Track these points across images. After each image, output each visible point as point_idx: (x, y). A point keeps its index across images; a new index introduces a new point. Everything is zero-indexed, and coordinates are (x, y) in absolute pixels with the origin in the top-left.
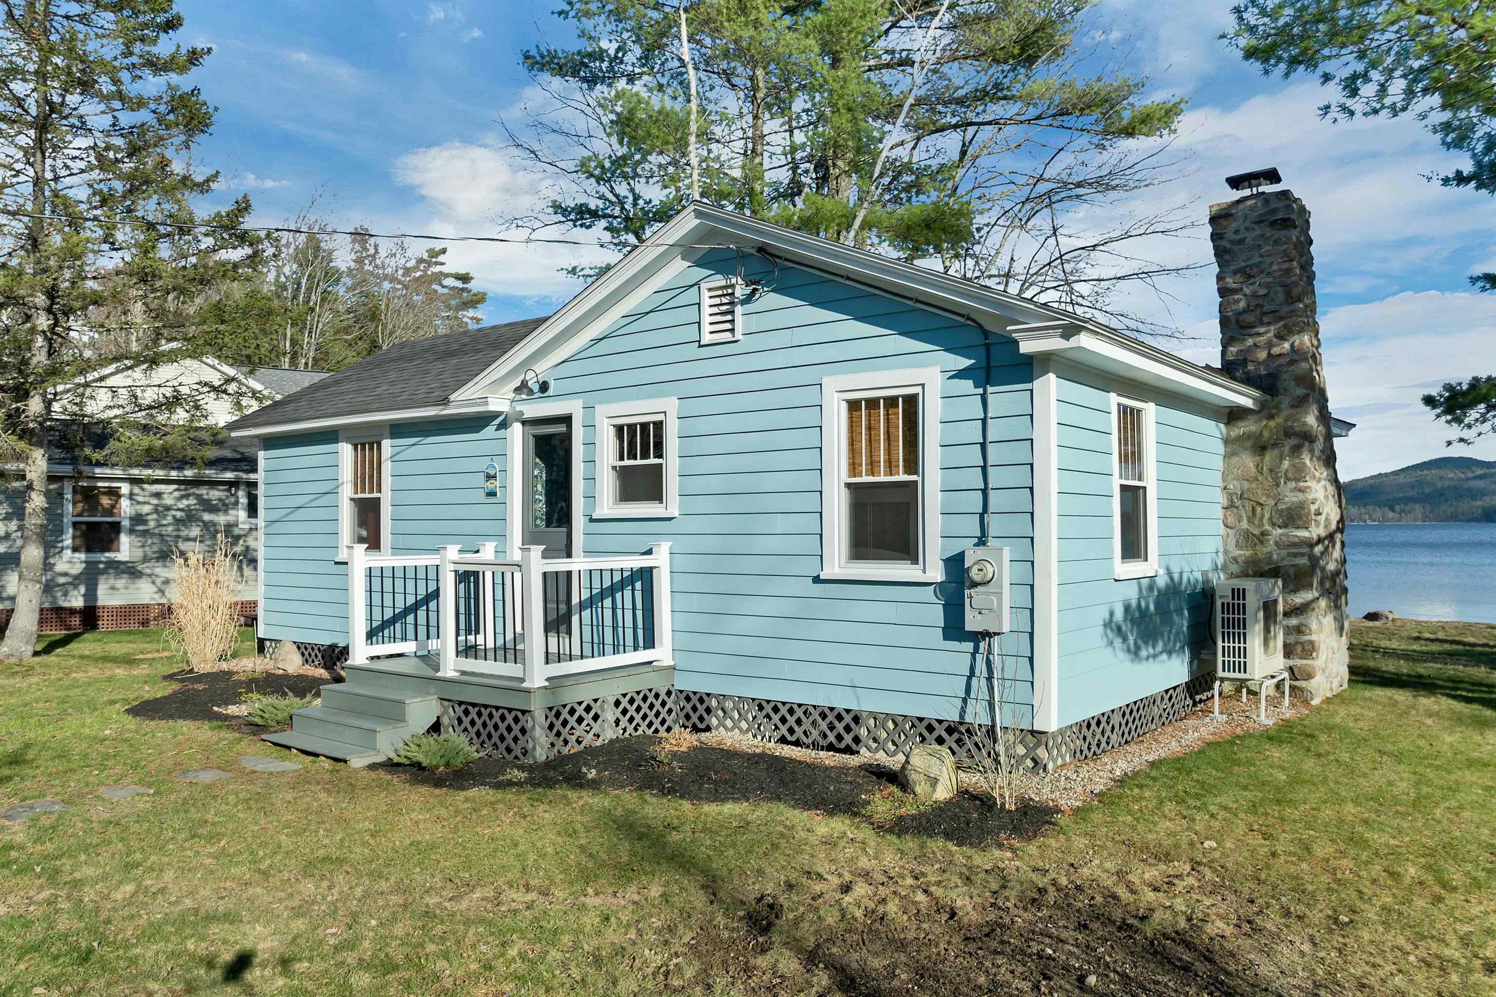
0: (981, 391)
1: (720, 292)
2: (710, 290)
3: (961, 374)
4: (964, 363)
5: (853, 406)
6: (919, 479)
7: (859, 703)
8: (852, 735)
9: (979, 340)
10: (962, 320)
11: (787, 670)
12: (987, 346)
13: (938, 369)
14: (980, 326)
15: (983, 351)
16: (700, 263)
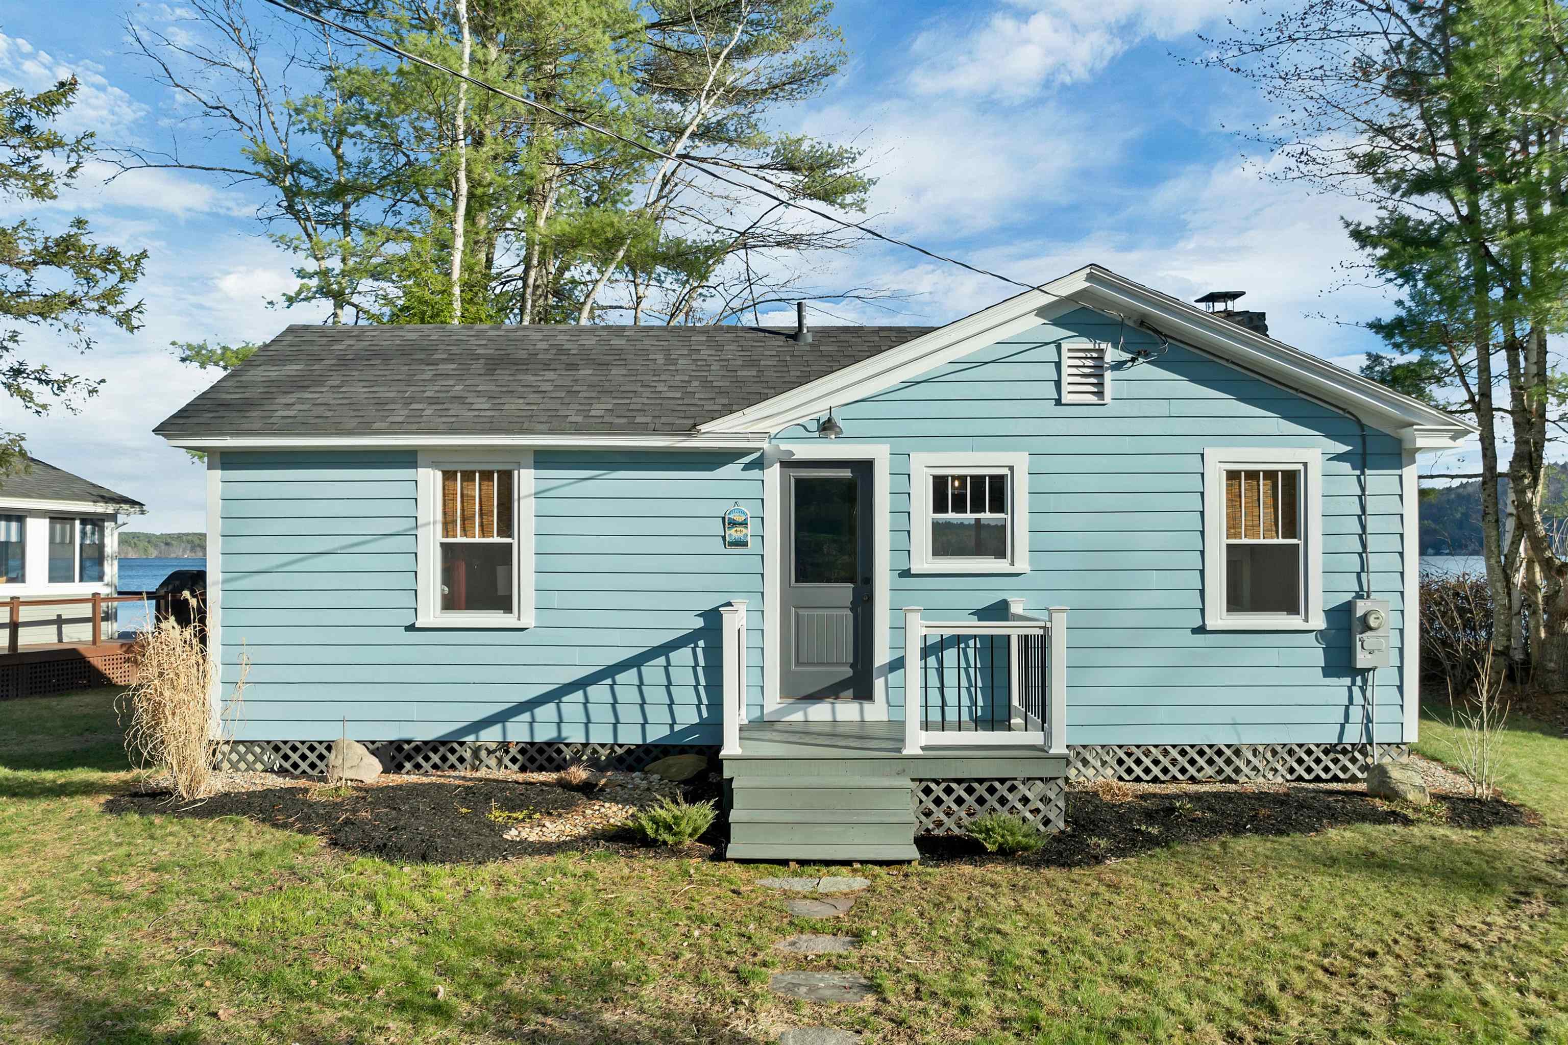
0: (1358, 472)
1: (1082, 355)
2: (1070, 350)
3: (1339, 457)
4: (1343, 448)
5: (1233, 476)
6: (1301, 543)
7: (1239, 739)
8: (1232, 767)
9: (1356, 430)
10: (1341, 412)
11: (1162, 715)
12: (1363, 437)
13: (1320, 451)
14: (1359, 421)
15: (1359, 441)
16: (1057, 323)
